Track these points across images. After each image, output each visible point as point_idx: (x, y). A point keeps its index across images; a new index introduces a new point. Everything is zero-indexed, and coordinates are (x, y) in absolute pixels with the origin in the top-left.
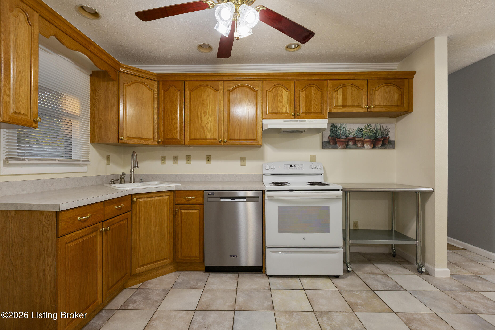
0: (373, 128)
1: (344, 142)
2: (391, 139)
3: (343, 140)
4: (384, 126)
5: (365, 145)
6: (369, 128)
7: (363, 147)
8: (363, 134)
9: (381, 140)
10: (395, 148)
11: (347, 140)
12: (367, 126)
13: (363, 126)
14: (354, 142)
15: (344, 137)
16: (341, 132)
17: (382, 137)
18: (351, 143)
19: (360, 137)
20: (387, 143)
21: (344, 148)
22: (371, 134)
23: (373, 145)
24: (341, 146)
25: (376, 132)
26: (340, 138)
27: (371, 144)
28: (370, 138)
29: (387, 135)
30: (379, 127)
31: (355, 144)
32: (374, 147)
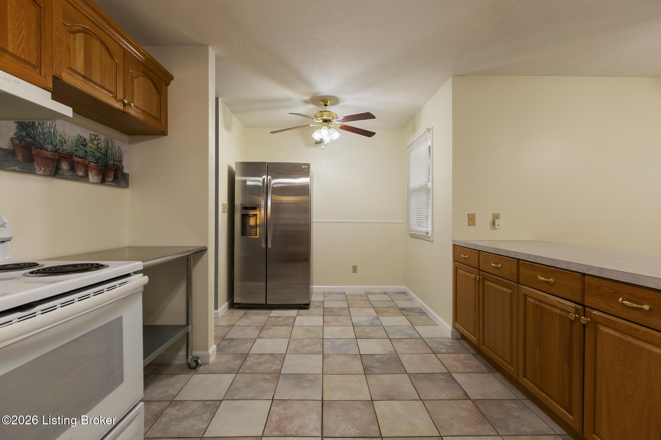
0: (103, 145)
1: (50, 159)
2: (126, 171)
3: (48, 154)
4: (117, 144)
5: (90, 174)
6: (95, 142)
7: (85, 178)
8: (86, 152)
9: (112, 170)
10: (129, 187)
11: (57, 157)
12: (93, 137)
13: (86, 135)
14: (70, 165)
15: (50, 147)
16: (44, 134)
17: (114, 165)
18: (65, 166)
19: (82, 155)
20: (120, 177)
21: (50, 175)
22: (99, 155)
23: (101, 177)
24: (43, 169)
25: (107, 152)
26: (41, 149)
27: (98, 174)
28: (97, 160)
29: (120, 162)
30: (110, 145)
31: (73, 168)
32: (103, 181)
